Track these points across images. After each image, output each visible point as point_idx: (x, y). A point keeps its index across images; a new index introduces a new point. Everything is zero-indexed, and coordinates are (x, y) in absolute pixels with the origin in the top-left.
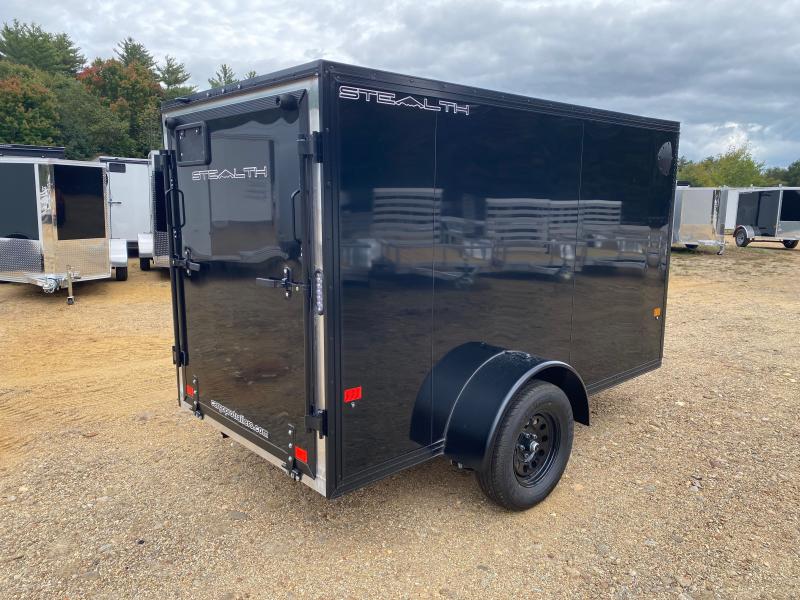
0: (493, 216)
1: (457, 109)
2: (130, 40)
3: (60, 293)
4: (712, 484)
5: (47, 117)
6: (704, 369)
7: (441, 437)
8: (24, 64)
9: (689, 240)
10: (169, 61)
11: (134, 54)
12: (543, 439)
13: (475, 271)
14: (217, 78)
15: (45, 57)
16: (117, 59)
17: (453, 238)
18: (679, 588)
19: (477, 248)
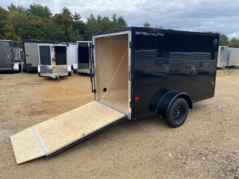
0: (171, 57)
1: (161, 35)
2: (65, 7)
3: (56, 79)
4: (224, 124)
5: (43, 31)
6: (228, 99)
7: (156, 110)
8: (36, 15)
9: (232, 64)
10: (75, 13)
11: (66, 11)
12: (180, 111)
13: (166, 73)
14: (89, 18)
15: (42, 13)
16: (61, 13)
17: (160, 64)
18: (211, 142)
19: (167, 66)
